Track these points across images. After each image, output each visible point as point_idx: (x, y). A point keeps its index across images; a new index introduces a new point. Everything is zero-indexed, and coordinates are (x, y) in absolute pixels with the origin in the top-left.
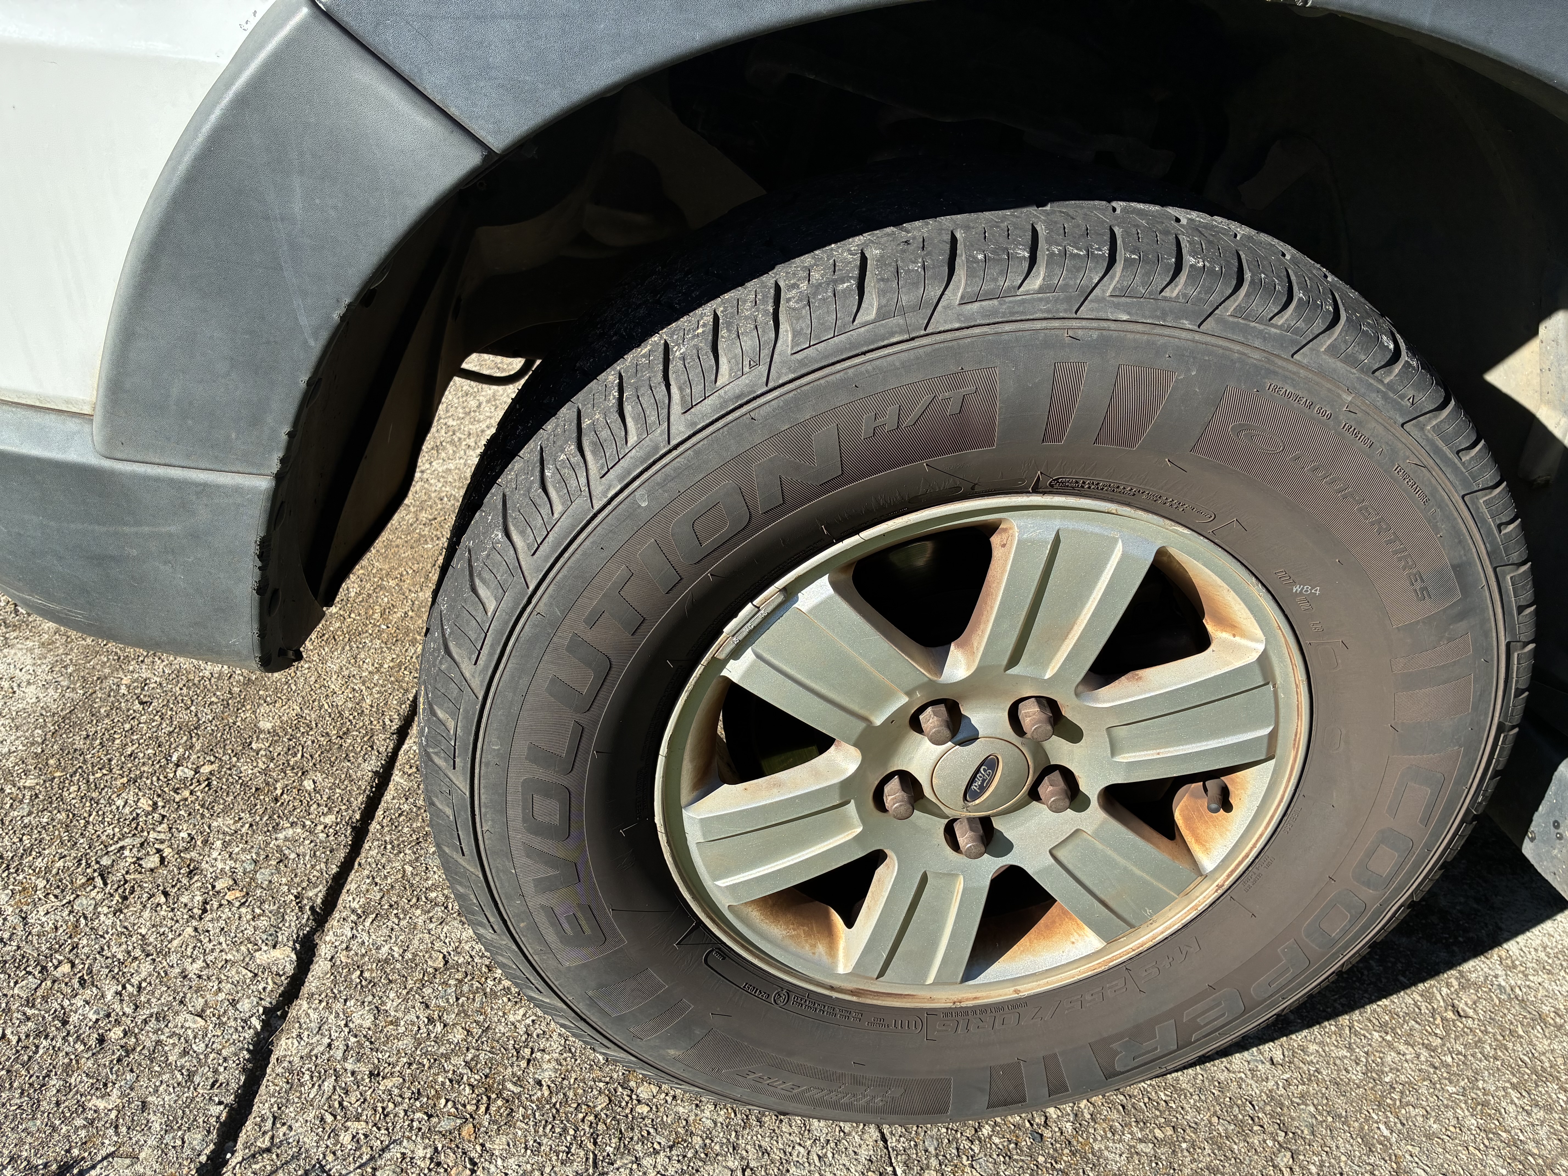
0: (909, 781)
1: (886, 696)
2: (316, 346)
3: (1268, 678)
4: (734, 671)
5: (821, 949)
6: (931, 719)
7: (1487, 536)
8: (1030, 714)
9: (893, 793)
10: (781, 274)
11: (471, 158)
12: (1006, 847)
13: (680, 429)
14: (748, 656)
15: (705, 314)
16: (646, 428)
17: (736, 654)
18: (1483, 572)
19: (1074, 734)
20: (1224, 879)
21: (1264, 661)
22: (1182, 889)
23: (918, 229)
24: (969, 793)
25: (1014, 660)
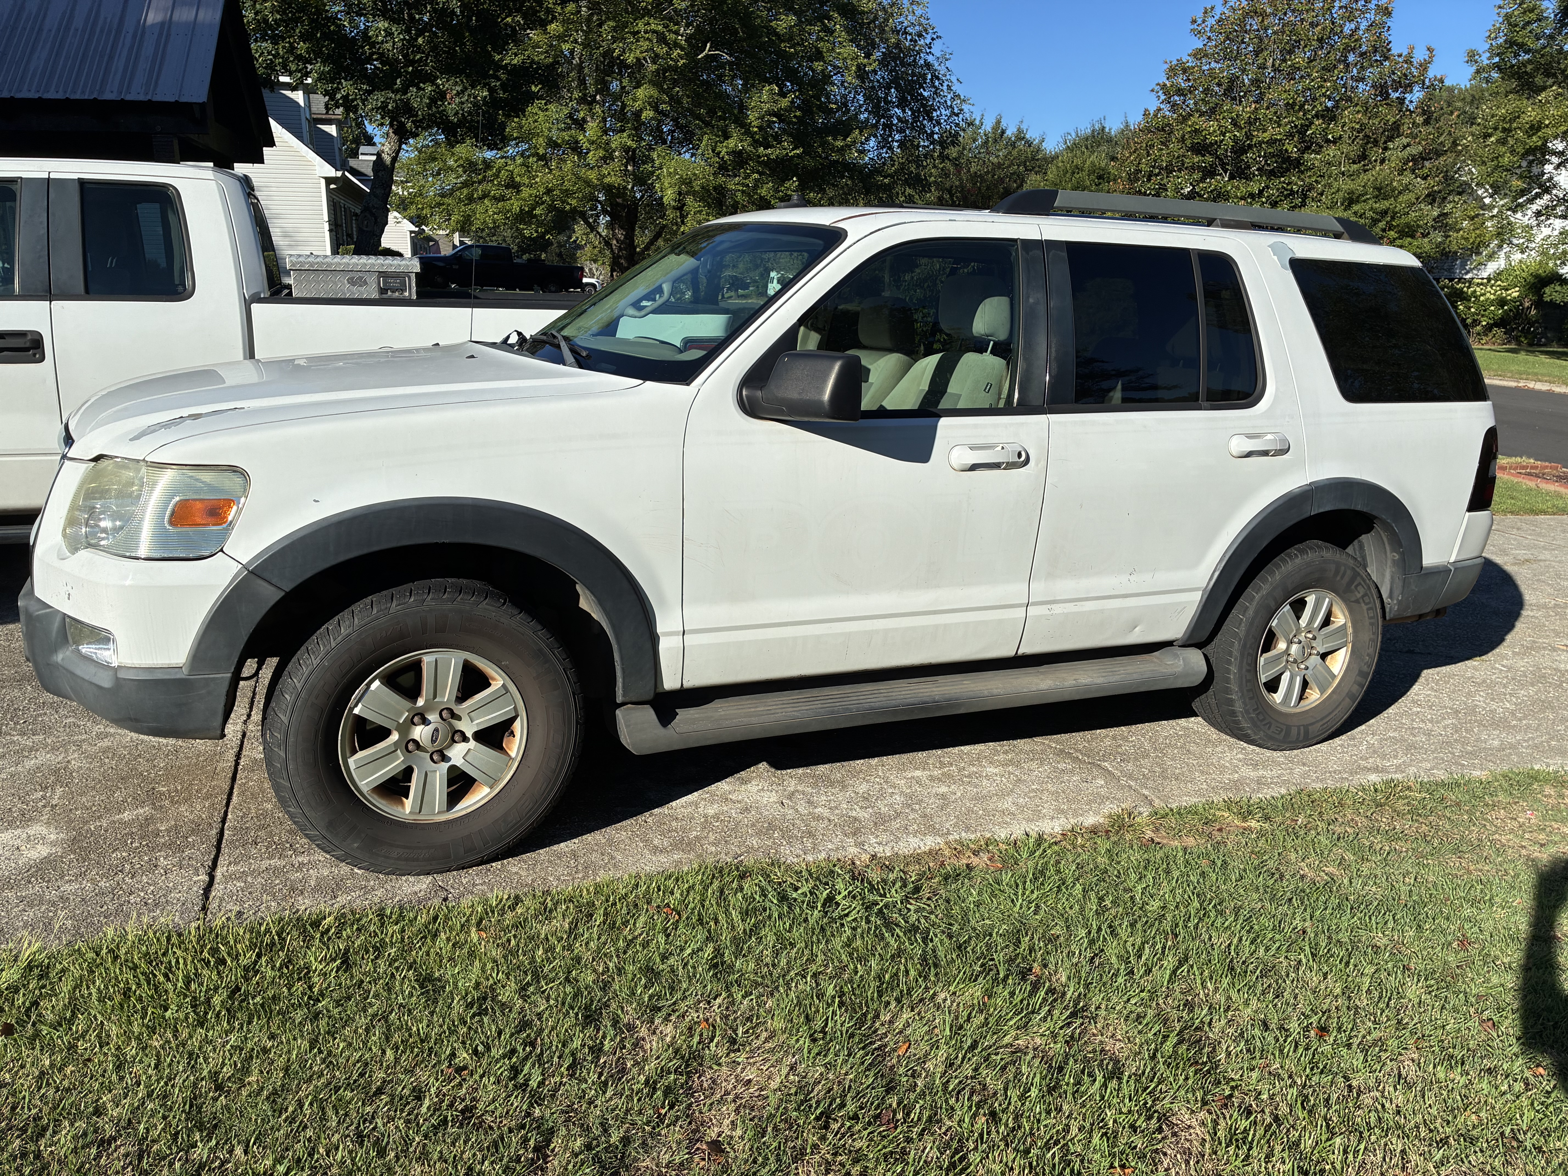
0: (415, 741)
1: (402, 714)
2: (246, 639)
3: (507, 691)
4: (356, 711)
5: (400, 808)
6: (416, 719)
7: (544, 641)
8: (445, 714)
9: (411, 746)
10: (353, 607)
11: (283, 594)
12: (449, 759)
13: (333, 645)
14: (360, 705)
15: (336, 618)
16: (325, 646)
17: (356, 705)
18: (546, 650)
19: (459, 718)
20: (519, 758)
21: (504, 686)
22: (508, 766)
23: (384, 593)
24: (433, 741)
25: (435, 697)
